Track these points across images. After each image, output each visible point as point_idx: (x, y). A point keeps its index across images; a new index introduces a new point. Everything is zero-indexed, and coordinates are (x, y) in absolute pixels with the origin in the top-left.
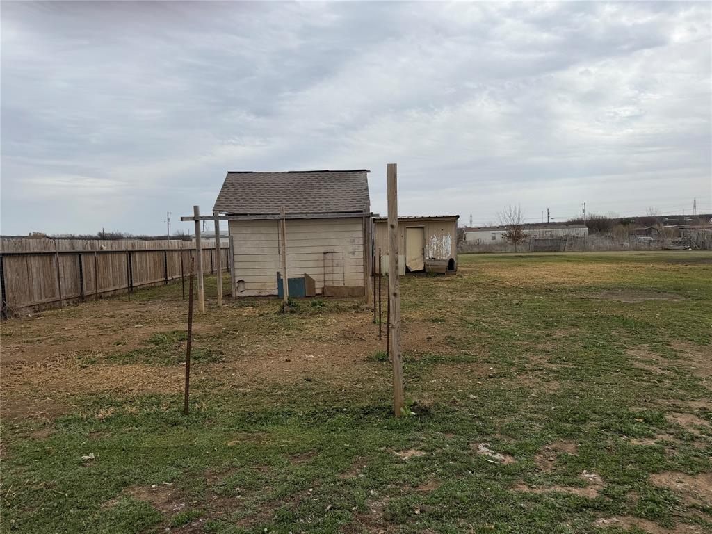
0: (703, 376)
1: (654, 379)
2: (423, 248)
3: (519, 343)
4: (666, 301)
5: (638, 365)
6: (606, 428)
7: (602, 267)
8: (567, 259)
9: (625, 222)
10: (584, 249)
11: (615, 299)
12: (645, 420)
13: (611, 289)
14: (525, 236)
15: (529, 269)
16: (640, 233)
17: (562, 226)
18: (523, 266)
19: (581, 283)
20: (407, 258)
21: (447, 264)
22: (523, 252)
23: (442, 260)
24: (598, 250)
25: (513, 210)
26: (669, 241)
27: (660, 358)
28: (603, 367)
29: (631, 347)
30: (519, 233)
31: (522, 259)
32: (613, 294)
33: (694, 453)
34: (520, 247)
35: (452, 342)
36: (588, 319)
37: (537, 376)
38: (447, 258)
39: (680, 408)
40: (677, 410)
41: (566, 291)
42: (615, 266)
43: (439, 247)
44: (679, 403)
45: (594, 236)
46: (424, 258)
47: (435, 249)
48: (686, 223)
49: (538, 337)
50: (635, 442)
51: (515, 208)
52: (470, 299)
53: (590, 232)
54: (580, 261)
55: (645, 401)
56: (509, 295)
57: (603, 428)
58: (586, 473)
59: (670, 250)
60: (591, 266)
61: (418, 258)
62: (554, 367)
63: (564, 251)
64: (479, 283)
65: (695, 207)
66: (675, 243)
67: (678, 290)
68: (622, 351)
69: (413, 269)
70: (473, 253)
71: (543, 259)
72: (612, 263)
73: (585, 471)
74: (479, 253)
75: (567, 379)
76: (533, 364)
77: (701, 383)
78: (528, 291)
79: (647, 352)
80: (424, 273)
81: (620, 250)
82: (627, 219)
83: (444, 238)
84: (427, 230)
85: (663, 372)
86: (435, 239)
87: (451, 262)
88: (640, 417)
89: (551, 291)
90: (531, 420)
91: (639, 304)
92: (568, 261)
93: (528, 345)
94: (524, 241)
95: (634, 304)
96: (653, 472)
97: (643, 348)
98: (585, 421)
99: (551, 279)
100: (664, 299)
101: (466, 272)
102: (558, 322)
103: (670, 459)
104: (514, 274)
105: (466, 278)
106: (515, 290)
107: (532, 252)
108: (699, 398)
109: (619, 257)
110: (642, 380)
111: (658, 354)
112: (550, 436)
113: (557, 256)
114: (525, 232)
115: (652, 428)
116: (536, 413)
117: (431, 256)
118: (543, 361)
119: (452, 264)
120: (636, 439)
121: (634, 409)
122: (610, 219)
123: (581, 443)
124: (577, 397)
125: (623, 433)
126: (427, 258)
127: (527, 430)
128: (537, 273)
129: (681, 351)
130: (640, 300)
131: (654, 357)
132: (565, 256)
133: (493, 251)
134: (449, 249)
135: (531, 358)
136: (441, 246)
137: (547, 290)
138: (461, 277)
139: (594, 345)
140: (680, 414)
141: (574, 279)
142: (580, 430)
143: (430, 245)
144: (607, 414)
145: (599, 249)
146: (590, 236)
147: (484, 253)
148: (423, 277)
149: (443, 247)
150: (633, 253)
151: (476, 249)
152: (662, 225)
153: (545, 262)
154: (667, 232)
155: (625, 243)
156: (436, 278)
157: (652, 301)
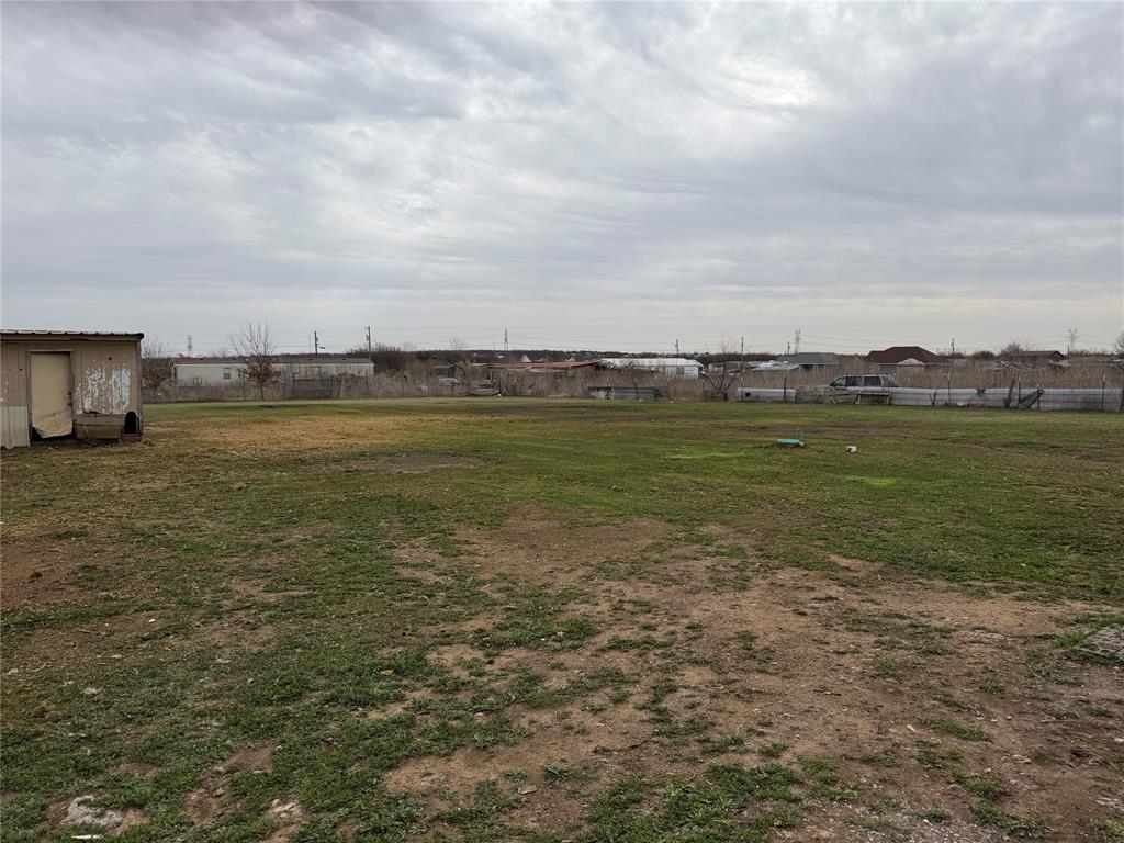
0: (488, 576)
1: (423, 593)
2: (70, 393)
3: (222, 561)
4: (460, 468)
5: (406, 573)
6: (332, 700)
7: (386, 422)
8: (340, 410)
9: (424, 356)
10: (368, 394)
11: (395, 470)
12: (396, 672)
13: (392, 455)
14: (278, 374)
15: (276, 428)
16: (441, 372)
17: (337, 360)
18: (269, 422)
19: (351, 447)
20: (34, 412)
21: (122, 422)
22: (276, 400)
23: (112, 415)
24: (386, 397)
25: (256, 330)
26: (475, 383)
27: (437, 557)
28: (352, 587)
29: (402, 545)
30: (266, 368)
31: (269, 411)
32: (394, 462)
33: (455, 713)
34: (268, 391)
35: (88, 576)
36: (349, 504)
37: (239, 622)
38: (123, 410)
39: (449, 636)
40: (446, 640)
41: (327, 460)
42: (404, 419)
43: (105, 391)
44: (449, 628)
45: (383, 376)
46: (73, 412)
47: (96, 395)
48: (497, 360)
49: (258, 547)
50: (374, 715)
51: (259, 329)
52: (158, 485)
53: (377, 371)
54: (358, 413)
55: (404, 634)
56: (232, 473)
57: (327, 702)
58: (278, 805)
59: (477, 396)
60: (371, 421)
61: (60, 413)
62: (272, 598)
63: (338, 398)
64: (182, 456)
65: (506, 339)
66: (483, 386)
67: (477, 451)
68: (387, 553)
69: (48, 434)
70: (188, 402)
71: (302, 411)
72: (402, 415)
73: (276, 801)
74: (199, 401)
75: (288, 618)
76: (237, 598)
77: (482, 589)
78: (267, 464)
79: (423, 549)
80: (73, 440)
81: (416, 397)
82: (427, 352)
83: (115, 375)
84: (76, 358)
85: (438, 579)
86: (96, 376)
87: (131, 417)
88: (389, 667)
89: (303, 462)
90: (202, 714)
91: (426, 475)
92: (341, 413)
93: (237, 562)
94: (276, 382)
95: (419, 476)
96: (390, 768)
97: (418, 544)
98: (300, 694)
99: (308, 442)
100: (459, 465)
101: (164, 435)
102: (301, 514)
103: (420, 735)
104: (250, 437)
105: (159, 446)
106: (242, 464)
107: (289, 399)
108: (476, 613)
109: (412, 407)
110: (407, 599)
111: (436, 550)
112: (229, 742)
113: (327, 405)
114: (277, 367)
115: (405, 682)
116: (214, 697)
117: (88, 406)
118: (254, 590)
119: (131, 424)
120: (377, 708)
121: (385, 652)
122: (405, 353)
123: (283, 742)
124: (299, 650)
125: (356, 703)
126: (81, 412)
127: (189, 738)
128: (287, 435)
129: (467, 542)
130: (427, 469)
131: (432, 556)
132: (337, 406)
133: (224, 398)
134: (126, 393)
135: (238, 588)
136: (109, 389)
137: (297, 462)
138: (151, 445)
139: (348, 549)
140: (448, 647)
141: (341, 441)
142: (287, 716)
143: (84, 387)
144: (339, 673)
145: (388, 395)
146: (377, 376)
147: (209, 401)
148: (70, 448)
149: (115, 389)
150: (432, 400)
151: (193, 395)
152: (468, 362)
153: (304, 414)
154: (474, 372)
155: (423, 387)
156: (98, 450)
157: (441, 469)
